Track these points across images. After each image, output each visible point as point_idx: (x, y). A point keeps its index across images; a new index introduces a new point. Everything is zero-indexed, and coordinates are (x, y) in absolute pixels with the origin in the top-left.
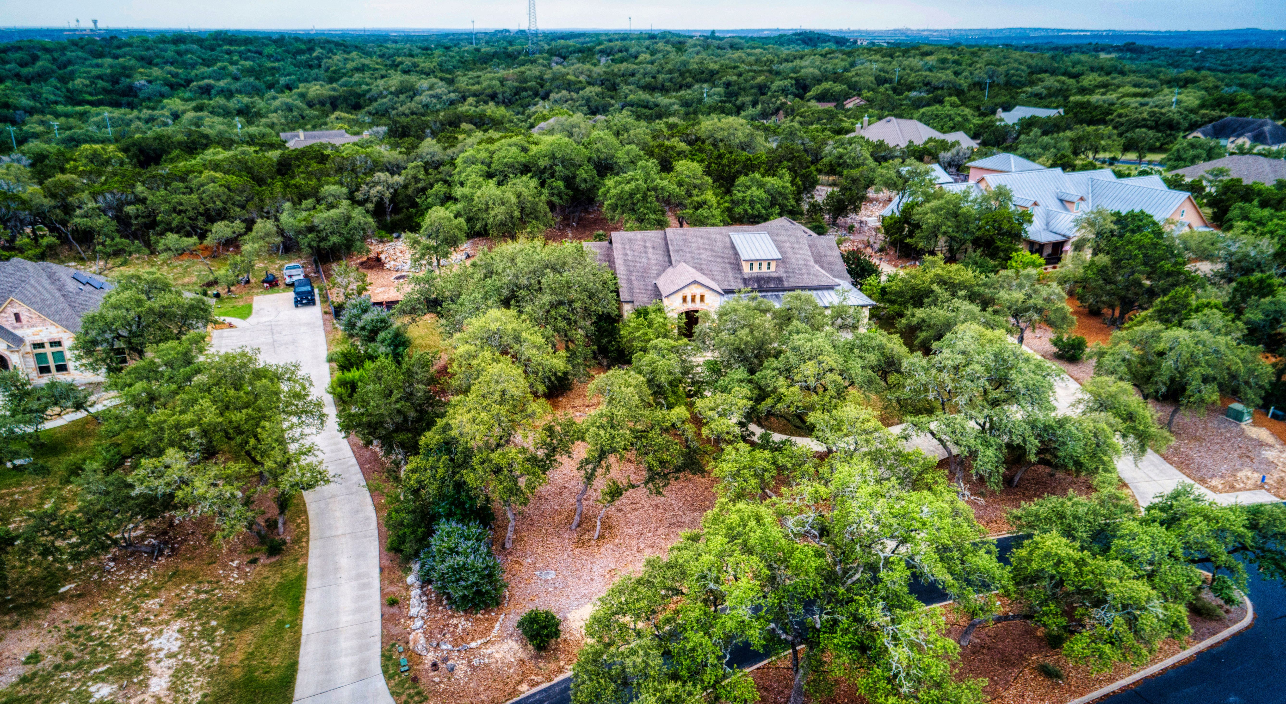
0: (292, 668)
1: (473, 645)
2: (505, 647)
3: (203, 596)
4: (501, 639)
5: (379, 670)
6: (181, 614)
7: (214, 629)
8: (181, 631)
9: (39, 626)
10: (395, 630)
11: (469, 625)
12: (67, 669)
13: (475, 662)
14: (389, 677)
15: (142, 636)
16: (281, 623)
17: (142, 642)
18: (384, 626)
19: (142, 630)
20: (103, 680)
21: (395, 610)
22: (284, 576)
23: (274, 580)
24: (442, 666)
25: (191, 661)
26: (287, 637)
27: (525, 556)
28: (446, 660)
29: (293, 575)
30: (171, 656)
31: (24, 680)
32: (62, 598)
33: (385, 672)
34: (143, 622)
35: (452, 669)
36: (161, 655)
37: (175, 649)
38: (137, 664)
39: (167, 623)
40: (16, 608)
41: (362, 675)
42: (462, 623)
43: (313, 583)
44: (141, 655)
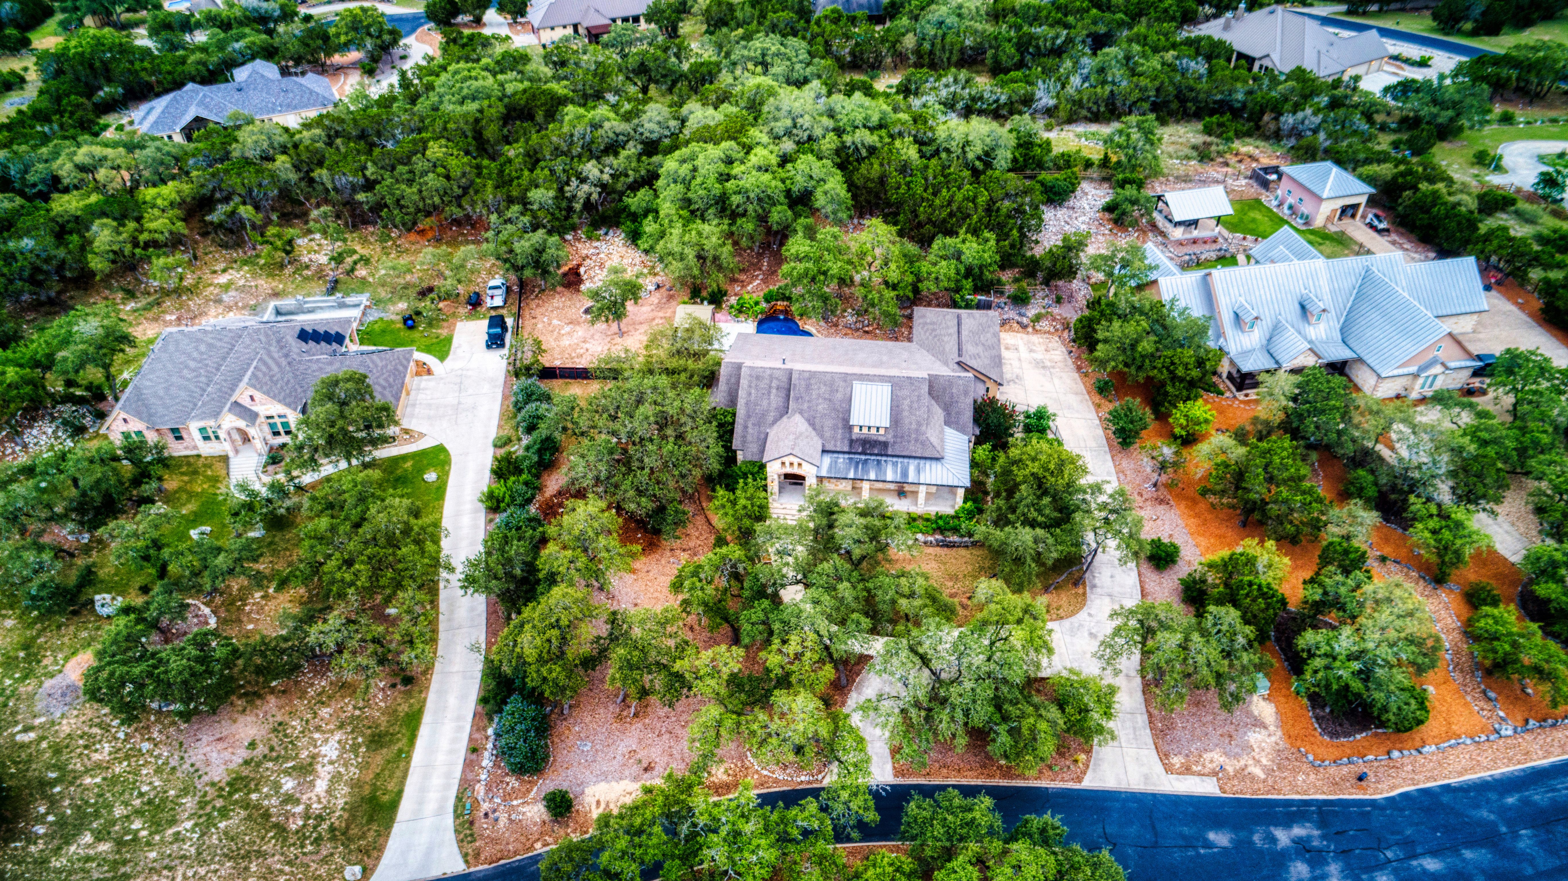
0: (400, 793)
1: (515, 803)
2: (536, 809)
3: (357, 713)
4: (535, 801)
5: (451, 809)
6: (341, 726)
7: (360, 745)
8: (339, 742)
9: (257, 715)
10: (470, 776)
11: (517, 785)
12: (271, 760)
13: (513, 817)
14: (457, 816)
15: (315, 741)
16: (400, 751)
17: (315, 747)
18: (463, 771)
19: (317, 736)
20: (290, 775)
21: (474, 757)
22: (411, 706)
23: (404, 708)
24: (491, 816)
25: (342, 770)
26: (402, 764)
27: (575, 725)
28: (495, 811)
29: (416, 707)
30: (331, 763)
31: (247, 763)
32: (272, 691)
33: (455, 811)
34: (318, 729)
35: (496, 820)
36: (326, 760)
37: (334, 758)
38: (311, 764)
39: (332, 732)
40: (246, 694)
41: (440, 812)
42: (513, 782)
43: (427, 718)
44: (314, 757)
